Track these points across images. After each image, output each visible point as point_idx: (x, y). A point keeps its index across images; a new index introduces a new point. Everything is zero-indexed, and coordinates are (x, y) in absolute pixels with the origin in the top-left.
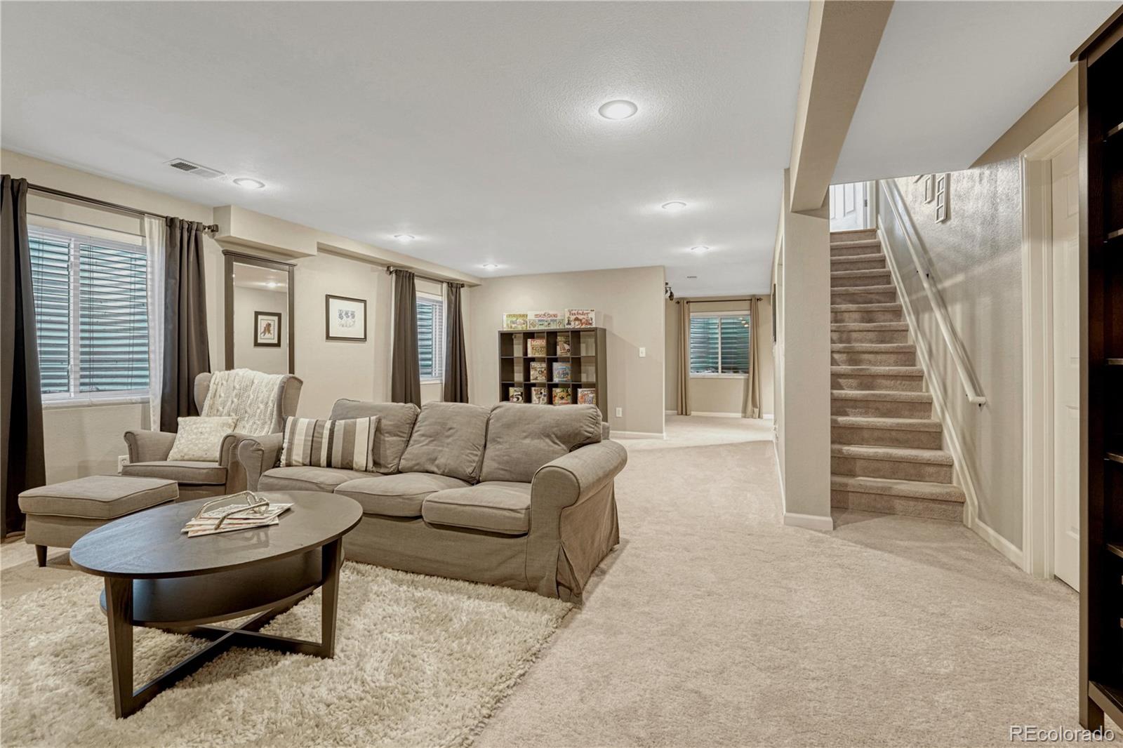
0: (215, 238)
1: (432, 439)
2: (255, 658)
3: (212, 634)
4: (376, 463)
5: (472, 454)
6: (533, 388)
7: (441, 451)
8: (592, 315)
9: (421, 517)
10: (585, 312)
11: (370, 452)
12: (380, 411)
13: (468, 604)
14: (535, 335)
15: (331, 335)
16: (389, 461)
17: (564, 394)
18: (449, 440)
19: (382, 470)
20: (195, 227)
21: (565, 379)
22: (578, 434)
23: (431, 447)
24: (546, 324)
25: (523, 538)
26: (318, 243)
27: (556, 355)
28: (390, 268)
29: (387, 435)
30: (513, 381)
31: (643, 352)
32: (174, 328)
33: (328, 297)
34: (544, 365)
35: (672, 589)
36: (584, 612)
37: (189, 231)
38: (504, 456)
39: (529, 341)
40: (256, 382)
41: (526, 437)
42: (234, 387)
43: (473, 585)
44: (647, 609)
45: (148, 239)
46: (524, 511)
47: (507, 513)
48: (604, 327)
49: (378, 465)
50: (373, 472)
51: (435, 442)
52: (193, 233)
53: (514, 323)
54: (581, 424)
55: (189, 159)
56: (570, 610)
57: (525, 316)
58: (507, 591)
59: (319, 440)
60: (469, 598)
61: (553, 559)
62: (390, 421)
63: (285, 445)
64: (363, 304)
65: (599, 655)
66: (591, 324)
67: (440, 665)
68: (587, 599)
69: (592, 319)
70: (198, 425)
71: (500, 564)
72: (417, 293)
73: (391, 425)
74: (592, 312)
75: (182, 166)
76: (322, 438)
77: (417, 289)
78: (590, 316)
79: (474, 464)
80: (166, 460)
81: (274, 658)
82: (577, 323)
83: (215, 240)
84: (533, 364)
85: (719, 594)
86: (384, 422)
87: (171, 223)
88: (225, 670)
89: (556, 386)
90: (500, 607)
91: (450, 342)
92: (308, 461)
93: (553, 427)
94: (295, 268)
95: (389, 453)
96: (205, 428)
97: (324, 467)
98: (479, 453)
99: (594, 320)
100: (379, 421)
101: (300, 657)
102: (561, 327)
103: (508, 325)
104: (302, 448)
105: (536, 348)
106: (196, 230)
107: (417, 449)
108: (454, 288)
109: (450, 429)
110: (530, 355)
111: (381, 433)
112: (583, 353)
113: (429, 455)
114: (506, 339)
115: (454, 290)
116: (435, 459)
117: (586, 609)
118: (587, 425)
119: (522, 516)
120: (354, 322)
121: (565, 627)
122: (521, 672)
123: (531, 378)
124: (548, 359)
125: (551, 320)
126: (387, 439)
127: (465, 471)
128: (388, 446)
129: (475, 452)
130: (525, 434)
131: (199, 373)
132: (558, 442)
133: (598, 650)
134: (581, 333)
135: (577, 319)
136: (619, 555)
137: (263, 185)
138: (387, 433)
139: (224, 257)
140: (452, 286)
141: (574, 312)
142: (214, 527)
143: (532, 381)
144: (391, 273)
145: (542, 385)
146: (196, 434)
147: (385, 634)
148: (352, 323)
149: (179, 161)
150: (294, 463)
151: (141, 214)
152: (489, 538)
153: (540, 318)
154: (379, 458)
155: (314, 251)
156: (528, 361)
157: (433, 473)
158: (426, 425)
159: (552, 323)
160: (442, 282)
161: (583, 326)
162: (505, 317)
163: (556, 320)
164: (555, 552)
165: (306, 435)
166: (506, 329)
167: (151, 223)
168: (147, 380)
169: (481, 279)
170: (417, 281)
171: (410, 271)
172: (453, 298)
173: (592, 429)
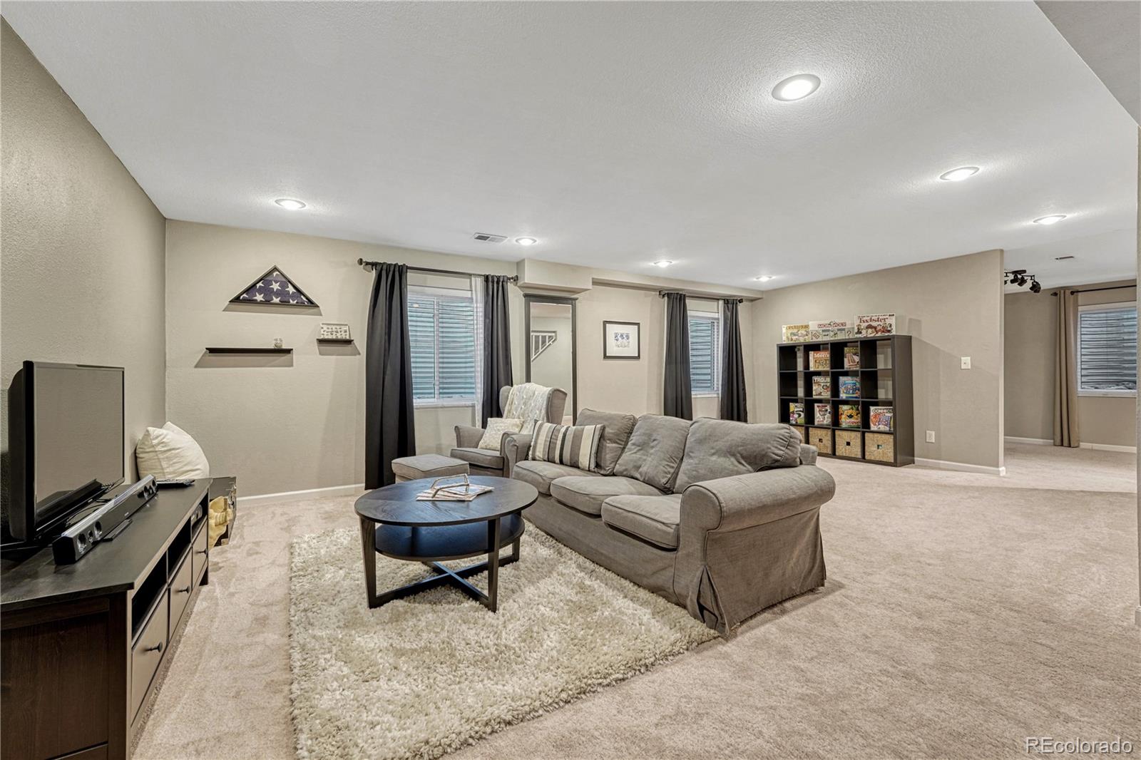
0: (518, 284)
1: (640, 448)
2: (453, 596)
3: (438, 570)
4: (598, 465)
5: (668, 465)
6: (816, 405)
7: (645, 460)
8: (892, 321)
9: (599, 516)
10: (880, 317)
11: (593, 456)
12: (606, 420)
13: (621, 602)
14: (821, 346)
15: (608, 355)
16: (607, 465)
17: (854, 412)
18: (652, 451)
19: (602, 472)
20: (501, 280)
21: (854, 395)
22: (765, 456)
23: (638, 455)
24: (832, 334)
25: (672, 553)
26: (593, 279)
27: (843, 368)
28: (663, 293)
29: (608, 442)
30: (797, 396)
31: (966, 362)
32: (489, 353)
33: (605, 323)
34: (828, 379)
35: (858, 654)
36: (729, 644)
37: (498, 283)
38: (693, 471)
39: (811, 354)
40: (536, 393)
41: (714, 454)
42: (523, 397)
43: (636, 587)
44: (802, 666)
45: (474, 292)
46: (674, 527)
47: (659, 526)
48: (910, 335)
49: (598, 467)
50: (594, 472)
51: (642, 452)
52: (501, 283)
53: (795, 335)
54: (769, 446)
55: (485, 232)
56: (715, 638)
57: (807, 327)
58: (661, 601)
59: (555, 441)
60: (626, 597)
61: (696, 580)
62: (612, 429)
63: (532, 444)
64: (637, 327)
65: (710, 691)
66: (889, 331)
67: (557, 645)
68: (742, 633)
69: (891, 326)
70: (497, 424)
71: (654, 573)
72: (688, 312)
73: (612, 433)
74: (891, 317)
75: (481, 238)
76: (557, 440)
77: (688, 309)
78: (888, 322)
79: (669, 476)
80: (477, 448)
81: (462, 599)
82: (870, 331)
83: (519, 287)
84: (815, 378)
85: (920, 681)
86: (608, 430)
87: (487, 278)
88: (431, 598)
89: (845, 402)
90: (645, 614)
91: (726, 357)
92: (546, 458)
93: (738, 446)
94: (577, 301)
95: (608, 456)
96: (501, 426)
97: (557, 464)
98: (675, 465)
99: (894, 327)
100: (603, 429)
101: (476, 604)
102: (851, 336)
103: (788, 338)
104: (543, 447)
105: (819, 361)
106: (503, 282)
107: (629, 456)
108: (731, 304)
109: (654, 440)
110: (812, 369)
111: (604, 440)
112: (881, 365)
113: (635, 462)
114: (787, 353)
115: (730, 306)
116: (639, 467)
117: (734, 642)
118: (776, 447)
119: (672, 531)
120: (629, 342)
121: (697, 653)
122: (621, 676)
123: (814, 393)
124: (832, 372)
125: (838, 330)
126: (608, 445)
127: (660, 481)
128: (607, 452)
129: (672, 465)
130: (713, 451)
131: (505, 385)
132: (745, 464)
133: (712, 686)
134: (878, 342)
135: (870, 327)
136: (818, 598)
137: (535, 241)
138: (609, 440)
139: (524, 299)
140: (728, 303)
141: (865, 319)
142: (431, 495)
143: (814, 397)
144: (664, 296)
145: (827, 401)
146: (495, 431)
147: (540, 606)
148: (627, 344)
149: (478, 235)
150: (537, 458)
151: (470, 275)
152: (647, 546)
153: (824, 329)
154: (601, 461)
155: (590, 286)
156: (809, 376)
157: (637, 479)
158: (637, 435)
159: (839, 332)
160: (718, 300)
161: (879, 334)
162: (784, 330)
163: (844, 330)
164: (698, 574)
165: (547, 437)
166: (785, 341)
167: (476, 280)
168: (473, 391)
169: (762, 292)
170: (688, 301)
171: (681, 293)
172: (729, 314)
173: (782, 452)
